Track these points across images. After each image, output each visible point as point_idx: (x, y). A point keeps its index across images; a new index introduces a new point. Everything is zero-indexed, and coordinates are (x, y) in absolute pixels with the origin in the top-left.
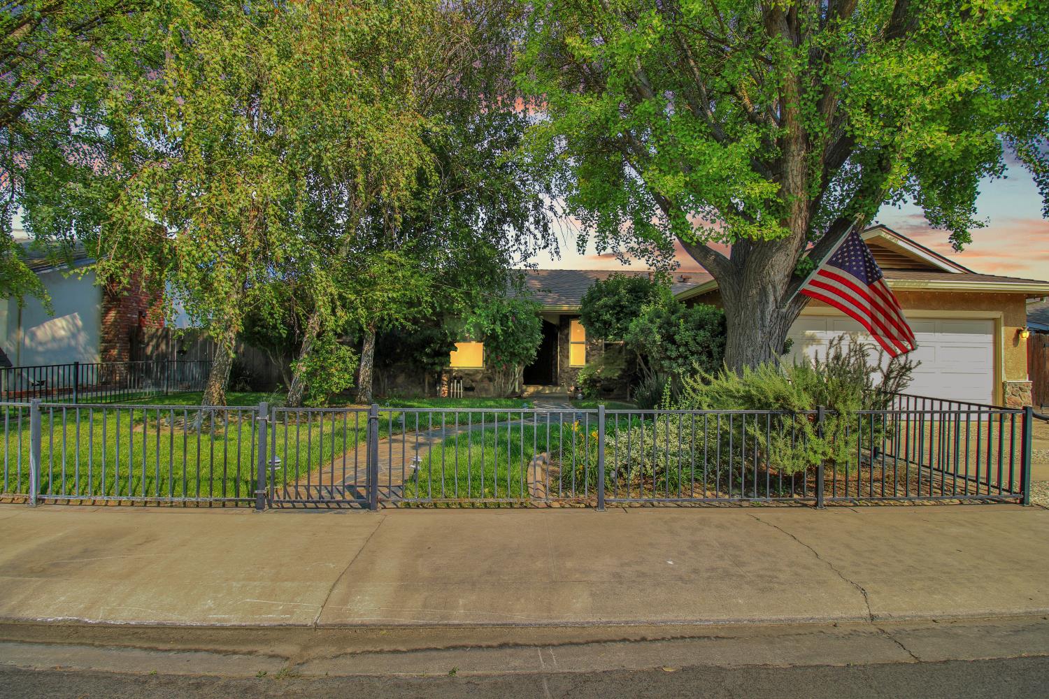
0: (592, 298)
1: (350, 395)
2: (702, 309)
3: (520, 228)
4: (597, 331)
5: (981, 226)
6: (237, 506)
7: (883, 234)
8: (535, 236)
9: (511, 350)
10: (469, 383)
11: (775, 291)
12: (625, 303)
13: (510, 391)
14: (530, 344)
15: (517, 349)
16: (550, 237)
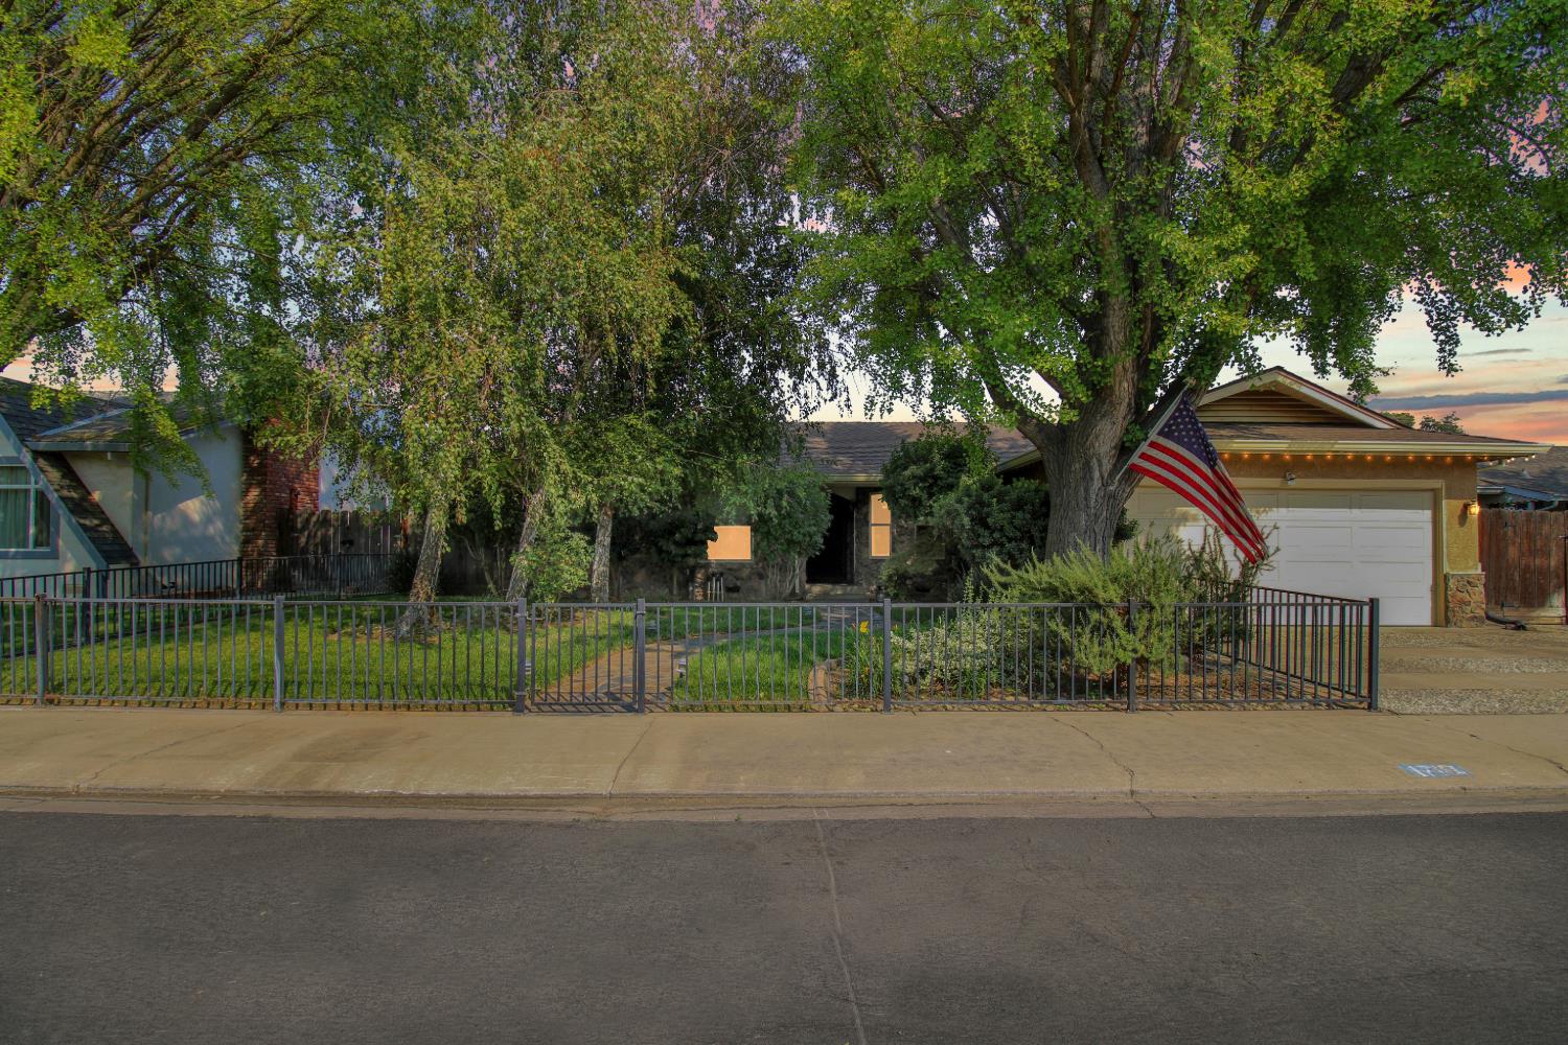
0: (895, 467)
1: (583, 595)
2: (1022, 485)
3: (798, 375)
4: (903, 510)
5: (1386, 373)
6: (492, 709)
7: (1280, 379)
8: (818, 384)
9: (789, 536)
10: (732, 580)
11: (1100, 465)
12: (938, 471)
13: (788, 591)
14: (814, 529)
15: (797, 536)
16: (839, 386)
